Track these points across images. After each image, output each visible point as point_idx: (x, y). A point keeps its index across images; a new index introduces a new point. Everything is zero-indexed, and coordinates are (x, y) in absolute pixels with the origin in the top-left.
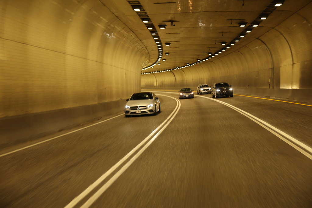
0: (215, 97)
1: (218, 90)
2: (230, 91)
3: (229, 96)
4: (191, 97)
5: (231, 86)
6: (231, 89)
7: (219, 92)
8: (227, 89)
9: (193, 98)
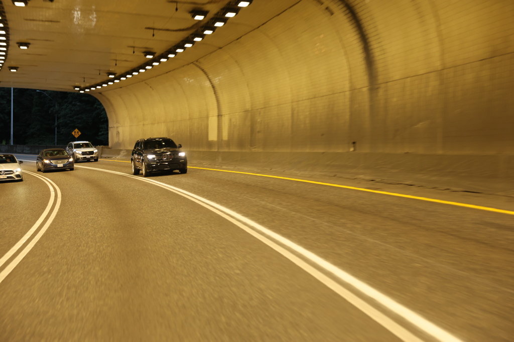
0: (144, 173)
1: (151, 157)
2: (180, 158)
3: (177, 171)
4: (69, 168)
5: (180, 146)
6: (182, 154)
7: (153, 160)
8: (173, 154)
9: (72, 169)
